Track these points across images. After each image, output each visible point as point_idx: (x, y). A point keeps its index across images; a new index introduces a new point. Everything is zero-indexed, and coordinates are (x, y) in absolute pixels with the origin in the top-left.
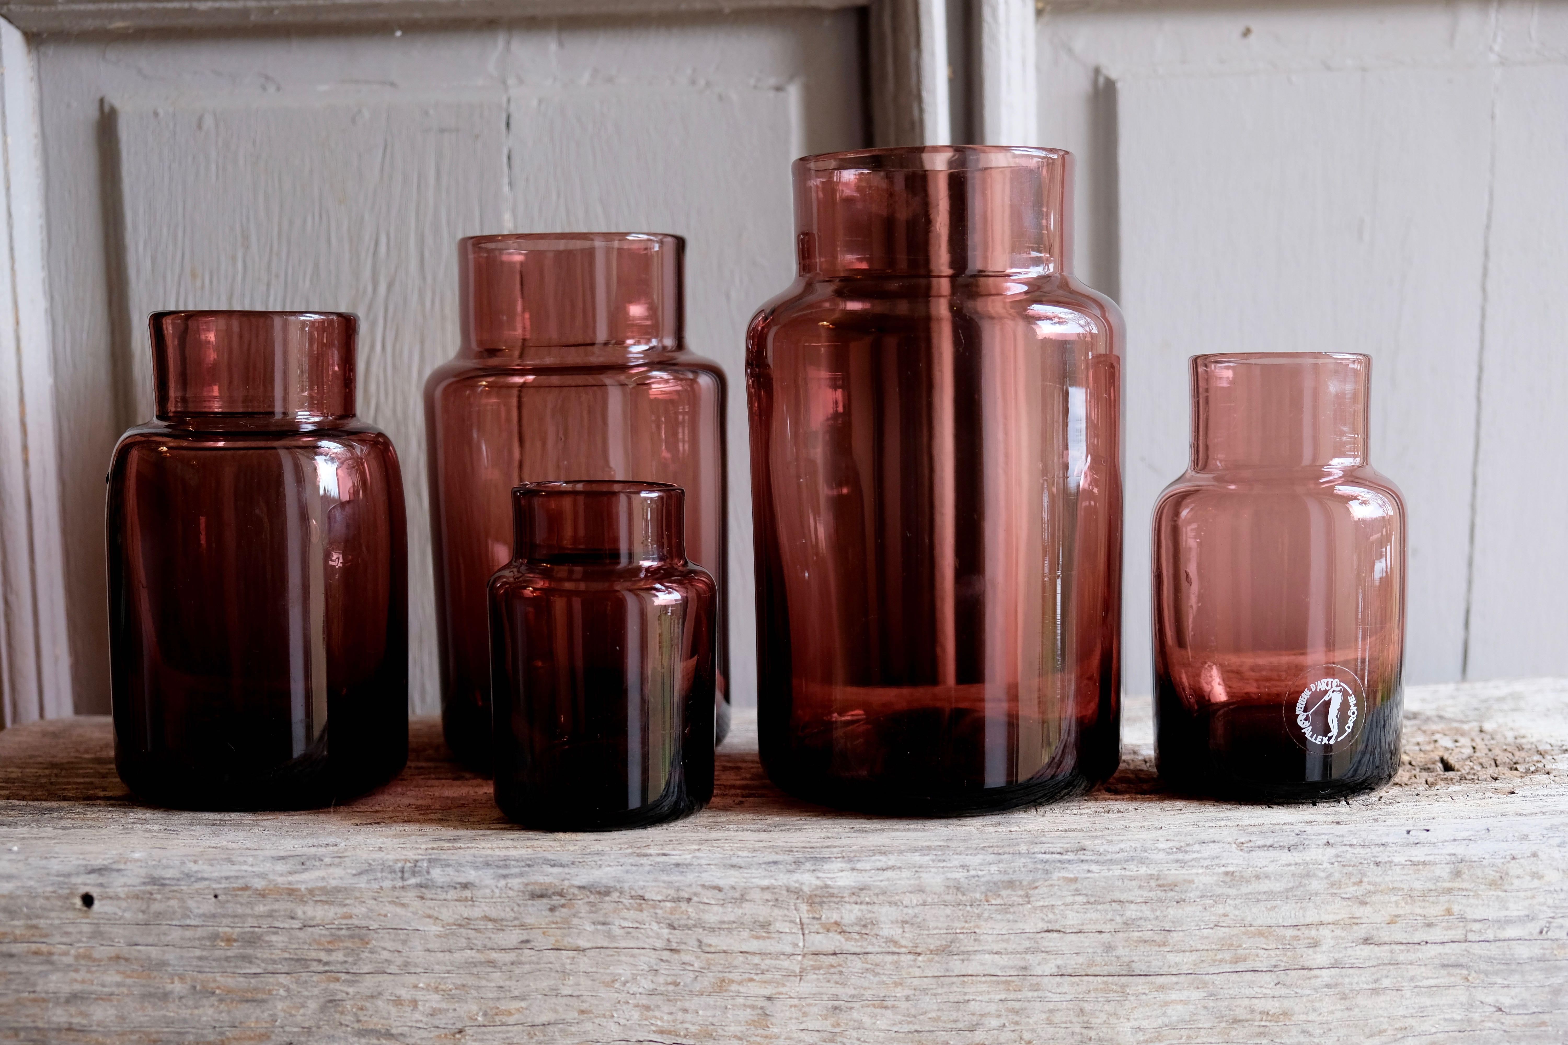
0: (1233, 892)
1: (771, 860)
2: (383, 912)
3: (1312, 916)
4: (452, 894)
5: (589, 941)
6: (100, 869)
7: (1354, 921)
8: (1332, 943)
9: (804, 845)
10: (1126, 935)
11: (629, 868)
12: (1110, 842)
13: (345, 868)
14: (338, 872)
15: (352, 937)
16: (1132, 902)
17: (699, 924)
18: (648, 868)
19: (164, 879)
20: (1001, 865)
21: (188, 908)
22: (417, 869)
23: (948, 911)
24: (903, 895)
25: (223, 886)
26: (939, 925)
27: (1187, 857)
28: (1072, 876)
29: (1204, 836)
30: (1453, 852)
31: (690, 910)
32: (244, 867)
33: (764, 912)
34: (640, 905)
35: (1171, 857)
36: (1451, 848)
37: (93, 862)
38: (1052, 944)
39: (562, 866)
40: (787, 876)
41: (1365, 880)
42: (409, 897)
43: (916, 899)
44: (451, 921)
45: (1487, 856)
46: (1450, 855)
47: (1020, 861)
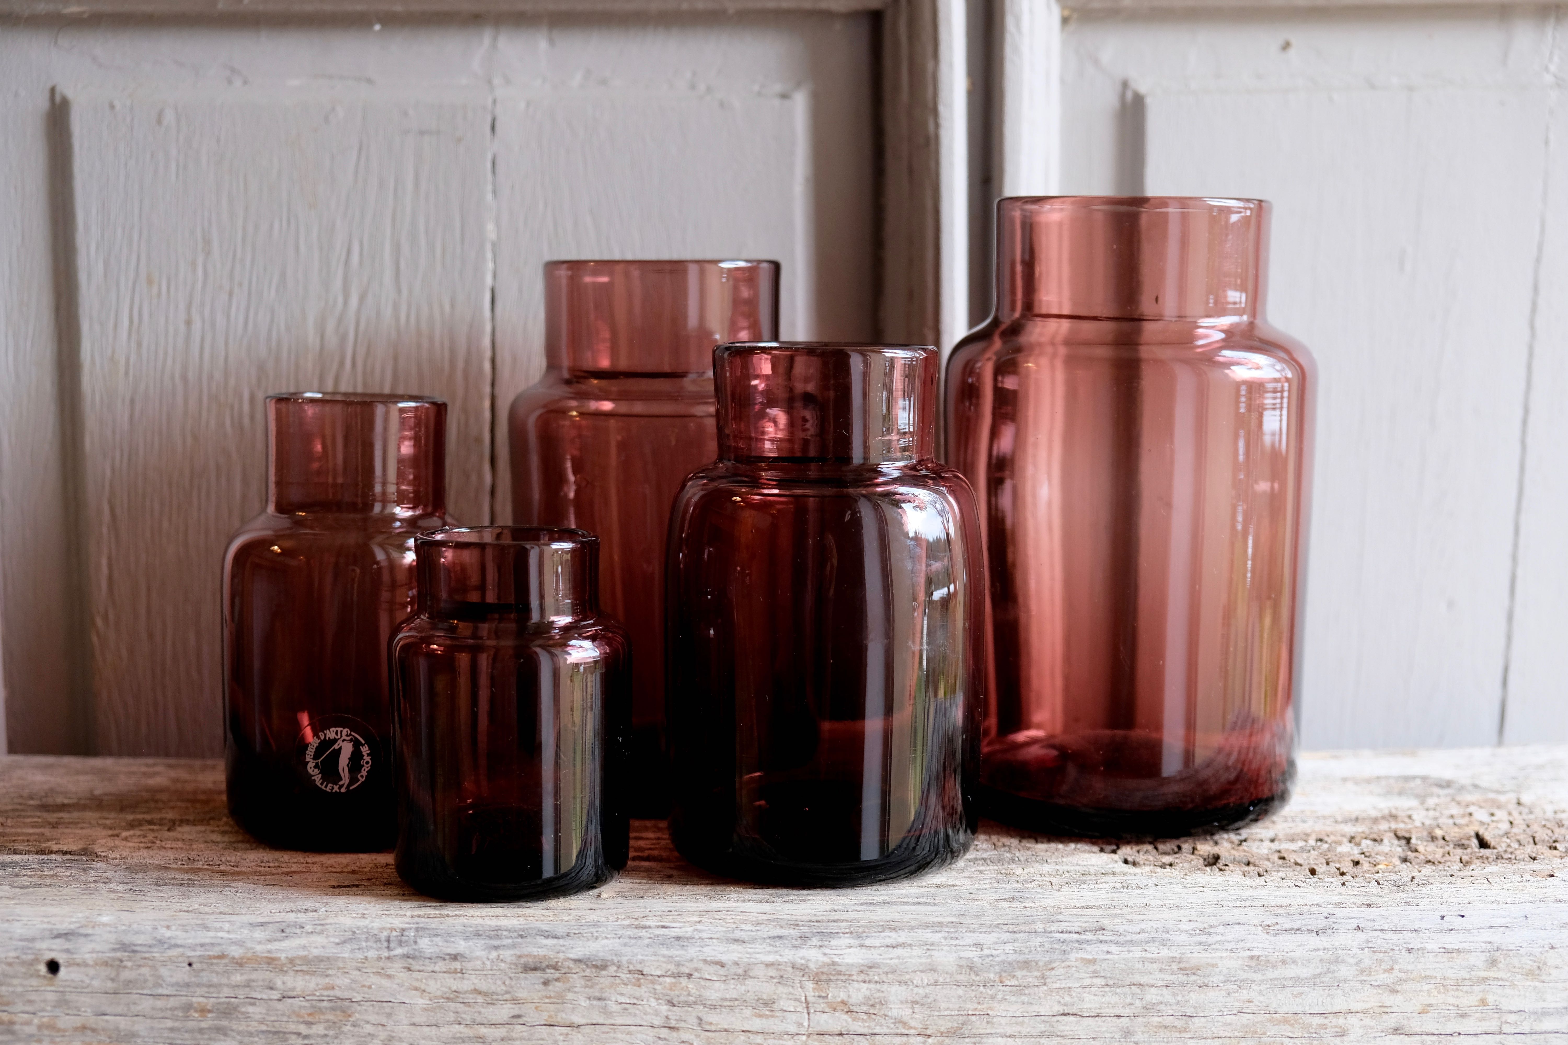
0: (1258, 977)
1: (776, 935)
2: (367, 984)
3: (1339, 1003)
4: (440, 966)
5: (583, 1017)
6: (66, 934)
8: (1361, 1032)
9: (809, 918)
10: (1145, 1020)
11: (627, 940)
12: (1130, 921)
13: (328, 936)
14: (320, 940)
15: (333, 1009)
16: (1153, 986)
17: (700, 1001)
18: (647, 941)
19: (135, 945)
20: (1016, 944)
21: (160, 977)
22: (404, 938)
23: (960, 991)
24: (913, 974)
25: (198, 953)
26: (951, 1006)
27: (1211, 940)
28: (1090, 957)
29: (1229, 918)
30: (1489, 939)
31: (691, 986)
32: (220, 934)
33: (767, 990)
34: (639, 979)
35: (1195, 939)
36: (1486, 936)
37: (58, 926)
38: (1067, 1028)
39: (556, 937)
40: (793, 951)
41: (1396, 967)
42: (395, 968)
43: (927, 978)
44: (439, 993)
45: (1524, 945)
46: (1485, 943)
47: (1036, 941)
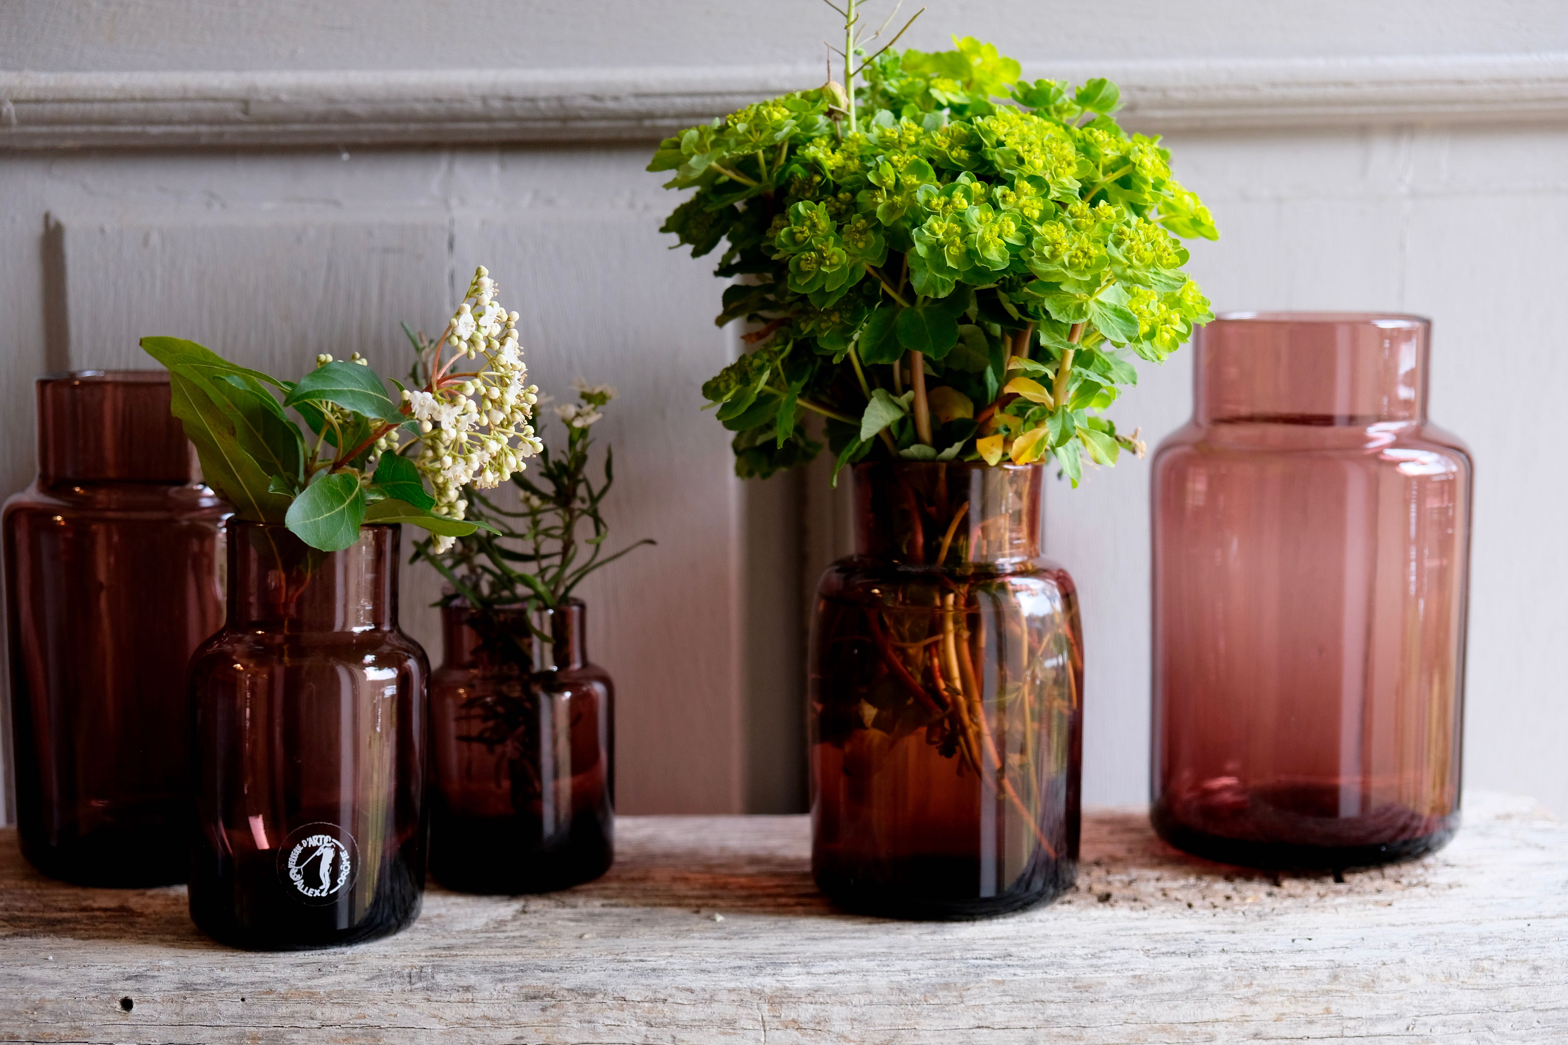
0: (1140, 993)
1: (736, 965)
2: (393, 1013)
3: (1208, 1014)
4: (455, 996)
5: (576, 1037)
6: (136, 976)
7: (1245, 1019)
8: (1226, 1037)
9: (763, 951)
10: (1046, 1031)
11: (612, 972)
12: (1033, 949)
13: (358, 974)
14: (352, 977)
15: (364, 1035)
16: (1052, 1002)
17: (674, 1022)
18: (628, 973)
19: (196, 984)
20: (938, 970)
21: (218, 1011)
22: (423, 974)
23: (892, 1010)
24: (852, 996)
25: (249, 990)
26: (884, 1022)
27: (1100, 962)
28: (1000, 979)
29: (1116, 944)
30: (1332, 958)
31: (666, 1009)
32: (267, 974)
33: (730, 1011)
34: (622, 1005)
35: (1087, 962)
36: (1330, 955)
37: (128, 970)
38: (982, 1039)
40: (751, 979)
41: (1255, 982)
42: (417, 998)
43: (864, 999)
44: (454, 1020)
45: (1361, 962)
46: (1329, 961)
47: (955, 966)
